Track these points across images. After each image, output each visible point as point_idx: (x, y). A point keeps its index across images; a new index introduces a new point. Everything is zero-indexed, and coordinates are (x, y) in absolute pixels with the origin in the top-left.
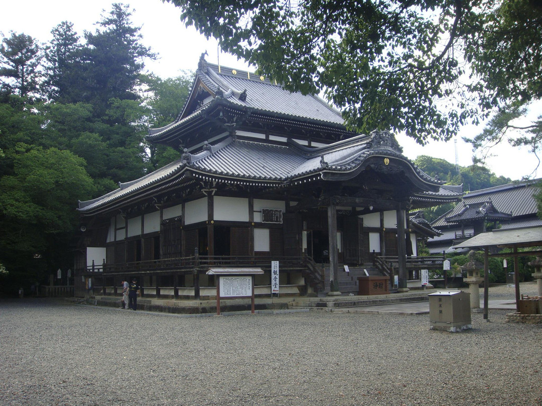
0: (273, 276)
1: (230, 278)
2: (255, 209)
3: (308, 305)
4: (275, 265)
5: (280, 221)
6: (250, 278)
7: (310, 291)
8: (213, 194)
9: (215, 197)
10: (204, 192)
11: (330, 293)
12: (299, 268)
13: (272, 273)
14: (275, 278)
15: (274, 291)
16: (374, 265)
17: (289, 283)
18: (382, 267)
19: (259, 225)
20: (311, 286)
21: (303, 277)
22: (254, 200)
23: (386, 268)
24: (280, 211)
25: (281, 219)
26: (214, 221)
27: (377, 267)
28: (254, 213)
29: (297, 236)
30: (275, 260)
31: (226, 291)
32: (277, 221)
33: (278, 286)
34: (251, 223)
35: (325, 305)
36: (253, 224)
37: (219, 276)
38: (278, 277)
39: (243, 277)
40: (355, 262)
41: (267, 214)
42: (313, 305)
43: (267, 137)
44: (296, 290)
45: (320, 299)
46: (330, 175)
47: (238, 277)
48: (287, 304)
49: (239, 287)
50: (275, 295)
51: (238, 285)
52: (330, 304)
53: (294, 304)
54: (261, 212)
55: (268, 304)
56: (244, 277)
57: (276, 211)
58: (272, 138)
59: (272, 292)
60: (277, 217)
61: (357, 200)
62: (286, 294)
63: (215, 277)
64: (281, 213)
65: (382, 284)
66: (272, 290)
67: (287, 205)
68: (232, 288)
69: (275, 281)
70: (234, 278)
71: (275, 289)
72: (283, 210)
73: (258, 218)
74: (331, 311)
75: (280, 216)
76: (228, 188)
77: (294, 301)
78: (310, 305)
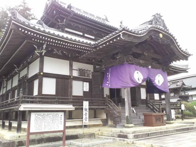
0: (84, 112)
1: (42, 113)
2: (74, 68)
3: (110, 135)
4: (86, 104)
5: (89, 77)
6: (63, 114)
7: (110, 123)
8: (43, 54)
9: (45, 57)
10: (37, 53)
11: (126, 125)
12: (102, 107)
13: (84, 110)
14: (86, 114)
15: (85, 123)
16: (147, 106)
17: (95, 117)
18: (153, 107)
19: (76, 79)
20: (111, 120)
21: (105, 113)
22: (73, 62)
23: (155, 107)
24: (90, 71)
25: (91, 76)
26: (44, 73)
27: (149, 107)
28: (73, 70)
29: (101, 87)
30: (86, 100)
31: (37, 126)
32: (88, 77)
33: (88, 120)
34: (71, 76)
35: (125, 137)
36: (72, 77)
37: (30, 112)
38: (88, 113)
39: (55, 113)
40: (134, 104)
41: (81, 71)
42: (115, 136)
43: (84, 34)
44: (100, 122)
45: (121, 131)
46: (127, 36)
47: (51, 113)
48: (94, 134)
49: (51, 122)
50: (86, 126)
51: (50, 120)
52: (131, 136)
53: (100, 134)
54: (77, 70)
55: (80, 135)
56: (57, 113)
57: (88, 70)
58: (86, 35)
59: (84, 124)
60: (88, 75)
61: (141, 61)
62: (93, 125)
63: (27, 113)
64: (91, 72)
65: (160, 119)
66: (84, 122)
67: (94, 68)
68: (43, 124)
69: (86, 116)
70: (46, 113)
71: (86, 122)
72: (92, 70)
73: (75, 74)
74: (133, 143)
75: (90, 73)
76: (55, 53)
77: (99, 131)
78: (112, 135)
